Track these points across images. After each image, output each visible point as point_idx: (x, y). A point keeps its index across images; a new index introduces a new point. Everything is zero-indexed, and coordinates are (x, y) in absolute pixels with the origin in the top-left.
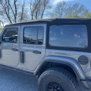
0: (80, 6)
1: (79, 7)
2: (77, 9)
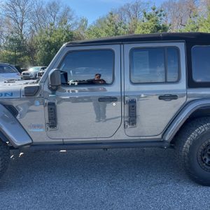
0: (62, 8)
2: (58, 15)
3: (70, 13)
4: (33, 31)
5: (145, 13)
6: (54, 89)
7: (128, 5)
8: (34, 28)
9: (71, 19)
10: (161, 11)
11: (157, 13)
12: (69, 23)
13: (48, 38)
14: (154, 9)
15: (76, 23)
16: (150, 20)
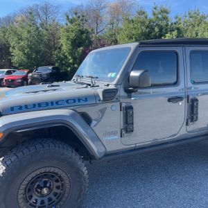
5: (68, 17)
7: (37, 6)
10: (83, 16)
11: (79, 17)
14: (76, 14)
16: (74, 24)
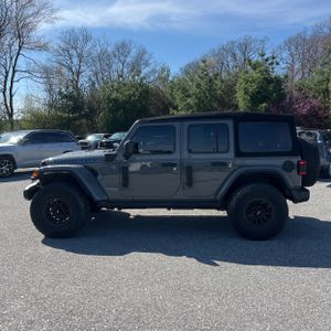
0: (134, 50)
1: (133, 53)
2: (128, 60)
3: (146, 57)
4: (94, 84)
5: (250, 61)
6: (127, 156)
8: (94, 79)
9: (147, 64)
10: (273, 58)
11: (267, 60)
12: (145, 71)
13: (114, 95)
14: (262, 56)
15: (154, 71)
16: (257, 71)
